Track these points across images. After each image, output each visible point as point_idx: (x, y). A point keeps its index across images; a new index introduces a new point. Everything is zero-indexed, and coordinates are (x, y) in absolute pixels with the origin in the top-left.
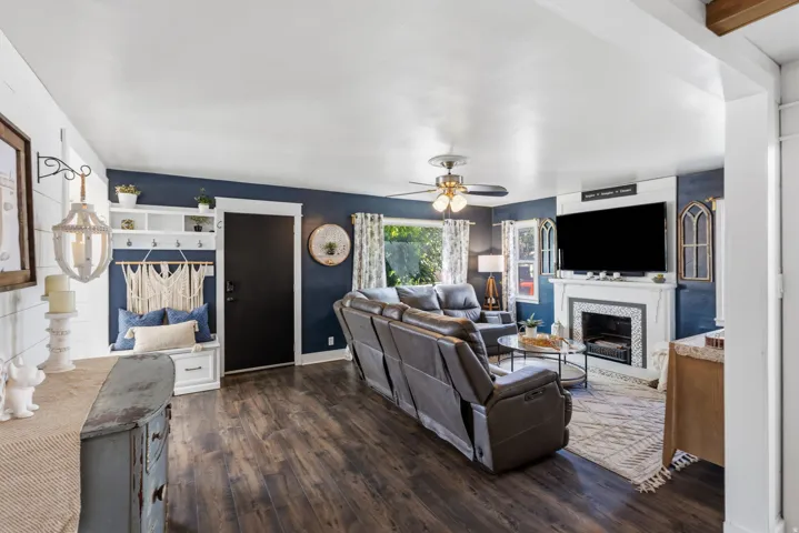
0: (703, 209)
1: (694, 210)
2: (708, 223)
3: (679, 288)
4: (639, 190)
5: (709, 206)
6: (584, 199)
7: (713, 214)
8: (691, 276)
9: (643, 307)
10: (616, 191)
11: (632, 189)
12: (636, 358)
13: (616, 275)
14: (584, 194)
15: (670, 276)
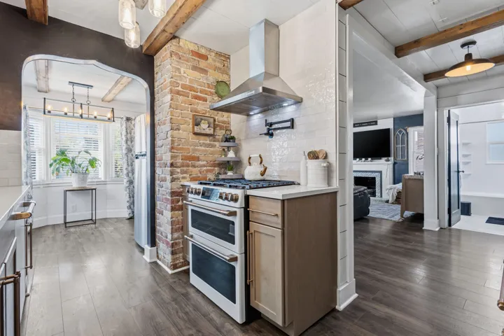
0: (404, 131)
1: (400, 132)
2: (406, 137)
3: (395, 164)
4: (378, 123)
5: (406, 130)
6: (354, 126)
7: (407, 133)
8: (399, 158)
9: (381, 172)
10: (369, 124)
11: (376, 123)
12: (378, 194)
13: (369, 159)
14: (354, 124)
15: (392, 159)
